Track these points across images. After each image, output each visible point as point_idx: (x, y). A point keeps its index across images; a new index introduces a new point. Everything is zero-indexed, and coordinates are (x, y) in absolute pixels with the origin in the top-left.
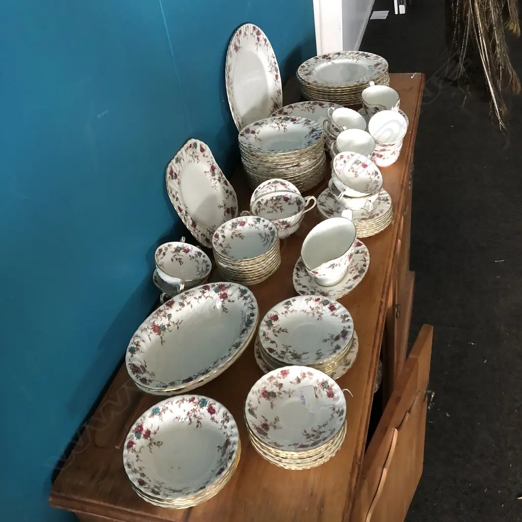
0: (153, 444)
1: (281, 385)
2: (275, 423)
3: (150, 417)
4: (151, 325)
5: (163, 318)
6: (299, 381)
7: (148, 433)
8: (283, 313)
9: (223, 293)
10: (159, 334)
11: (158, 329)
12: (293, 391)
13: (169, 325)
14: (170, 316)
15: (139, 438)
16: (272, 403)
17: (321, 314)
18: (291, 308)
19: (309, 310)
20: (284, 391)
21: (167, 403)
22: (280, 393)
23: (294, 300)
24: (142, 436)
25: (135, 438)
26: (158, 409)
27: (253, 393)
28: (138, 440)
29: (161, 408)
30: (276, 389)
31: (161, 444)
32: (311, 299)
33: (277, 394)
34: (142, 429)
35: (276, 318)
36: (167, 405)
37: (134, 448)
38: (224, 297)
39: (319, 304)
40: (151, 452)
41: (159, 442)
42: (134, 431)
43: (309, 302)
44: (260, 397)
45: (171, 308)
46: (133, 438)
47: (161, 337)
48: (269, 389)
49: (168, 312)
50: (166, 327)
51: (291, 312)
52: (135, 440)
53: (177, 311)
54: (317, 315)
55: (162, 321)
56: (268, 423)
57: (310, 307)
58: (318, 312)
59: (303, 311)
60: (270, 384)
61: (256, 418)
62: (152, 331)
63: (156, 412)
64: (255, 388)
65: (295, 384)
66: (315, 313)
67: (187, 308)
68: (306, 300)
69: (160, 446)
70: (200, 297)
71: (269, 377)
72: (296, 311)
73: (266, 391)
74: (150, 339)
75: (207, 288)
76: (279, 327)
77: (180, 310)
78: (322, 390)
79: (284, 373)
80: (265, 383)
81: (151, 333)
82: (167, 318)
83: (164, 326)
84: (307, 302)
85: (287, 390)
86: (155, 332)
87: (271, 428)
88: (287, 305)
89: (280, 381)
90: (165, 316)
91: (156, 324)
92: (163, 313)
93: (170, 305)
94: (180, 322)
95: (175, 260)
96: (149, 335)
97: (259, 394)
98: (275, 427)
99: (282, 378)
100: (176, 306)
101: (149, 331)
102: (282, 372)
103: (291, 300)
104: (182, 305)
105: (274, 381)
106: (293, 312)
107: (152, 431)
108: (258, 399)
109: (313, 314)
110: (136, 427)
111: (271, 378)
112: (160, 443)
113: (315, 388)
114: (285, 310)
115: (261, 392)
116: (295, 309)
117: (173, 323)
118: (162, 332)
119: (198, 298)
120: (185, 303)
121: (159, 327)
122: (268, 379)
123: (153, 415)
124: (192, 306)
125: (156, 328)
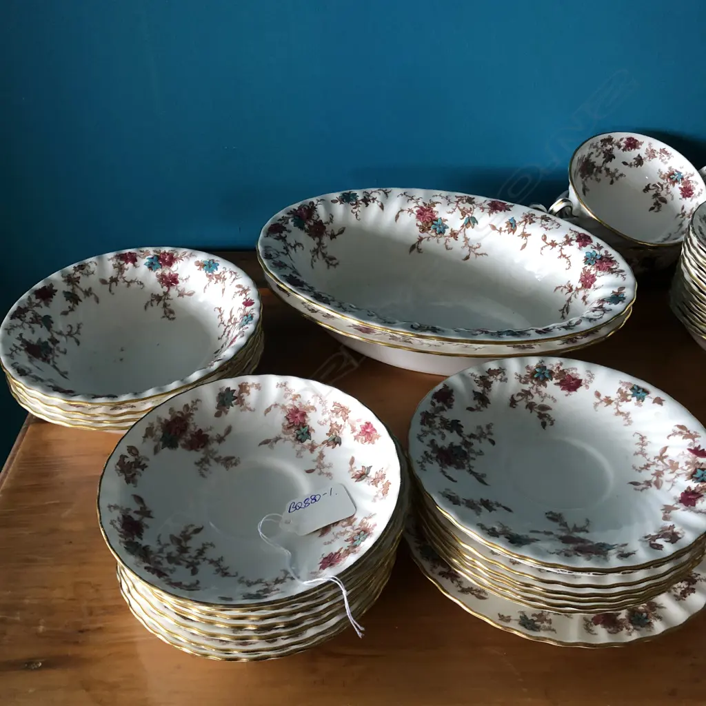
0: (162, 303)
1: (336, 441)
2: (217, 460)
3: (198, 264)
4: (428, 202)
5: (458, 213)
6: (361, 476)
7: (171, 281)
8: (598, 395)
9: (592, 272)
10: (423, 230)
11: (427, 218)
12: (329, 474)
13: (454, 235)
14: (471, 222)
15: (151, 266)
16: (277, 439)
17: (658, 485)
18: (630, 406)
19: (653, 450)
20: (322, 456)
21: (231, 272)
22: (312, 448)
23: (659, 401)
24: (159, 272)
25: (146, 260)
26: (215, 265)
27: (284, 385)
28: (146, 267)
29: (220, 269)
30: (320, 434)
31: (170, 319)
32: (690, 436)
33: (308, 442)
34: (170, 264)
35: (571, 384)
36: (227, 275)
37: (126, 266)
38: (587, 281)
39: (687, 463)
40: (146, 308)
41: (172, 312)
42: (159, 252)
43: (679, 438)
44: (284, 407)
45: (490, 213)
46: (144, 258)
47: (421, 239)
48: (313, 420)
49: (477, 213)
50: (448, 232)
51: (619, 413)
52: (143, 262)
53: (494, 228)
54: (648, 475)
55: (451, 216)
56: (214, 446)
57: (665, 449)
58: (659, 474)
59: (642, 438)
60: (327, 416)
61: (218, 415)
62: (415, 210)
63: (209, 267)
64: (296, 384)
65: (352, 470)
66: (653, 469)
67: (514, 240)
68: (682, 427)
69: (166, 319)
70: (553, 244)
71: (343, 404)
72: (630, 422)
73: (304, 415)
74: (397, 217)
75: (583, 240)
76: (547, 402)
77: (500, 231)
78: (347, 536)
79: (367, 433)
80: (323, 402)
81: (410, 211)
82: (463, 221)
83: (446, 227)
84: (675, 434)
85: (326, 461)
86: (417, 217)
87: (198, 455)
88: (629, 392)
89: (347, 436)
90: (463, 214)
91: (435, 209)
92: (468, 206)
93: (494, 208)
94: (478, 251)
95: (652, 192)
96: (402, 211)
97: (289, 403)
98: (202, 463)
99: (355, 434)
100: (500, 219)
101: (412, 205)
102: (368, 424)
103: (655, 393)
104: (512, 226)
105: (340, 421)
106: (621, 418)
107: (181, 285)
108: (276, 405)
109: (647, 466)
110: (167, 251)
111: (343, 411)
112: (171, 316)
113: (350, 520)
114: (614, 396)
115: (297, 404)
116: (632, 417)
117: (467, 240)
118: (431, 233)
119: (549, 241)
120: (519, 229)
121: (433, 220)
122: (335, 404)
123: (202, 265)
124: (524, 246)
125: (428, 214)
